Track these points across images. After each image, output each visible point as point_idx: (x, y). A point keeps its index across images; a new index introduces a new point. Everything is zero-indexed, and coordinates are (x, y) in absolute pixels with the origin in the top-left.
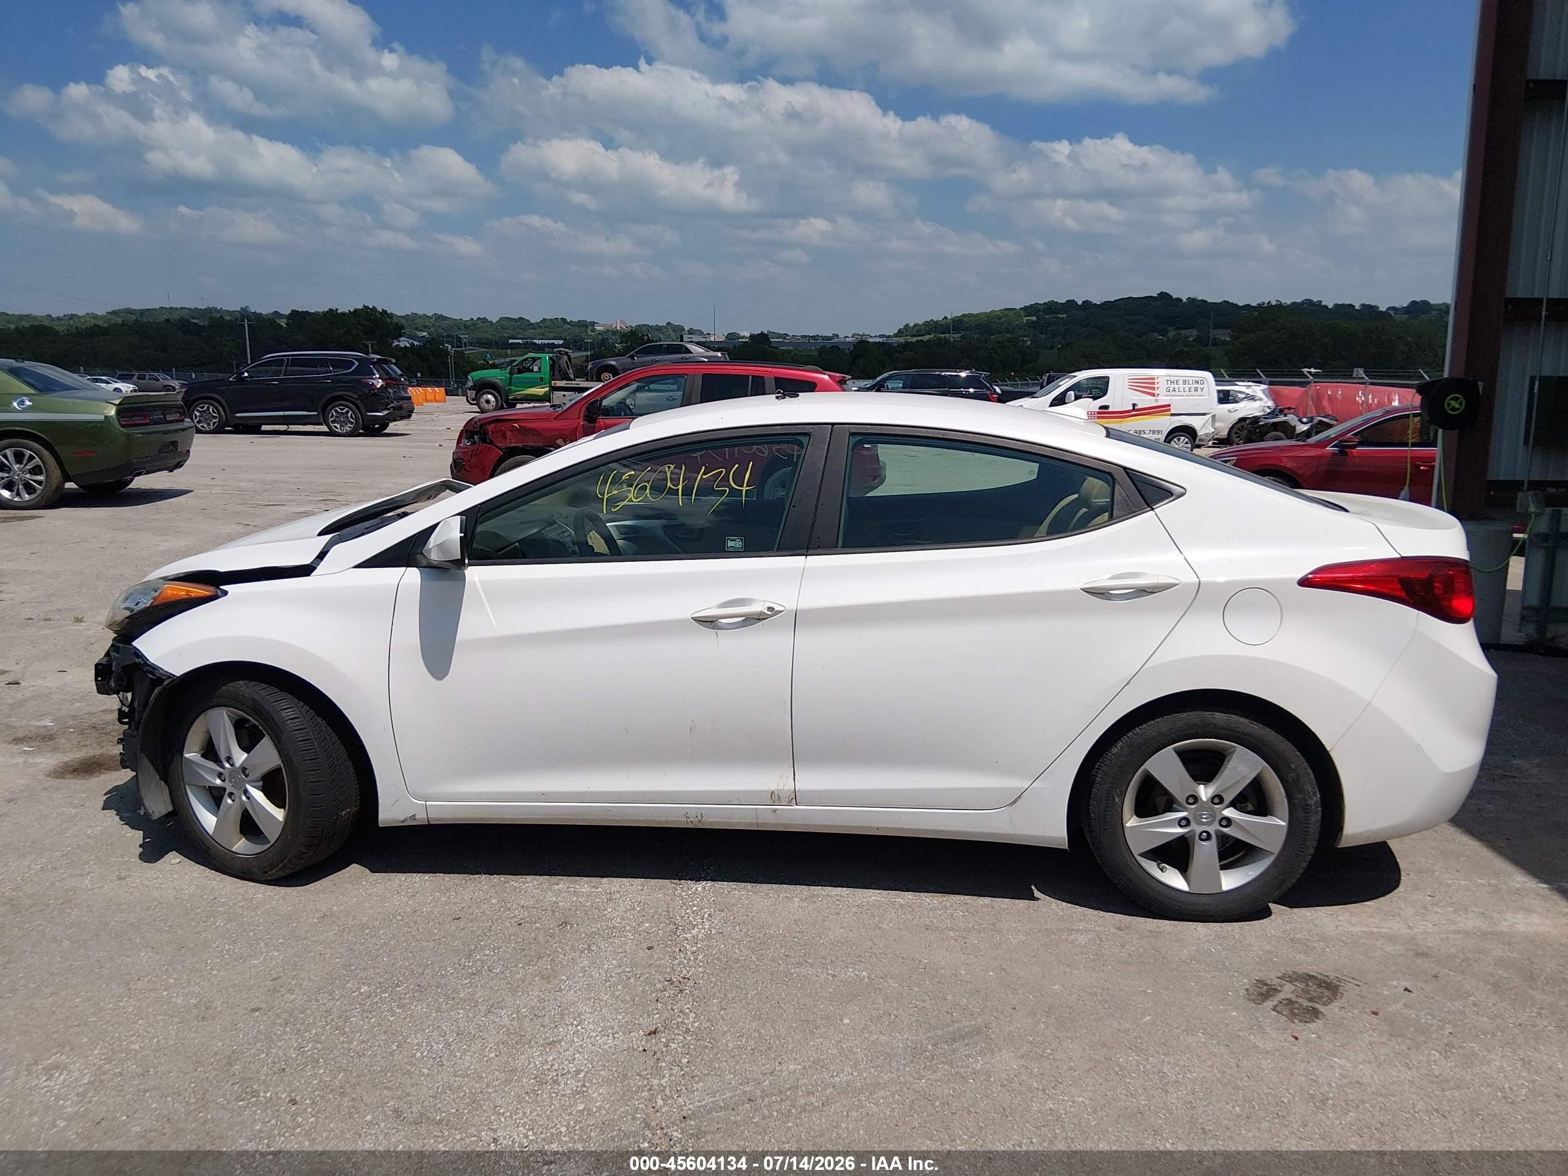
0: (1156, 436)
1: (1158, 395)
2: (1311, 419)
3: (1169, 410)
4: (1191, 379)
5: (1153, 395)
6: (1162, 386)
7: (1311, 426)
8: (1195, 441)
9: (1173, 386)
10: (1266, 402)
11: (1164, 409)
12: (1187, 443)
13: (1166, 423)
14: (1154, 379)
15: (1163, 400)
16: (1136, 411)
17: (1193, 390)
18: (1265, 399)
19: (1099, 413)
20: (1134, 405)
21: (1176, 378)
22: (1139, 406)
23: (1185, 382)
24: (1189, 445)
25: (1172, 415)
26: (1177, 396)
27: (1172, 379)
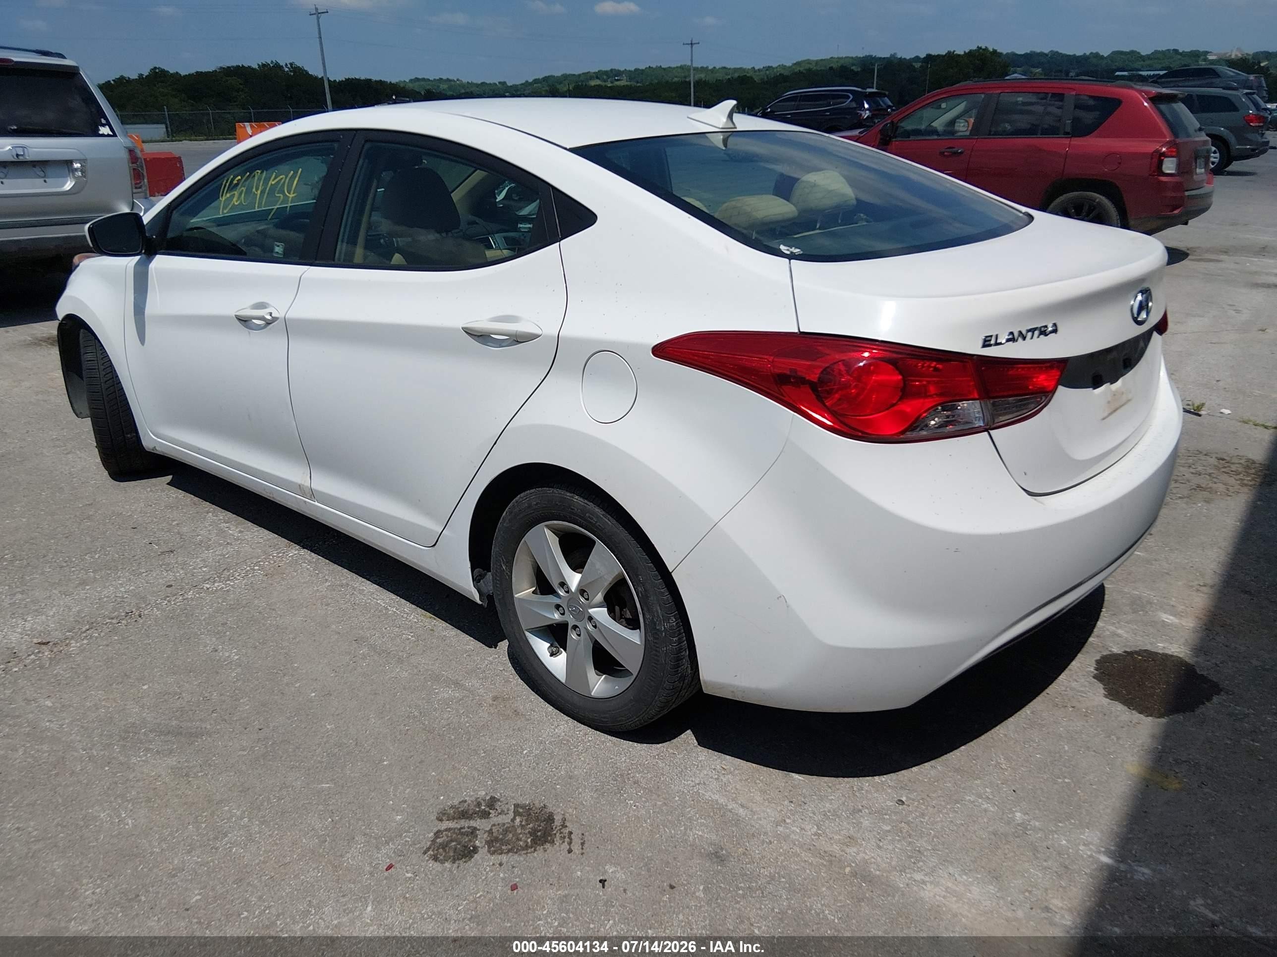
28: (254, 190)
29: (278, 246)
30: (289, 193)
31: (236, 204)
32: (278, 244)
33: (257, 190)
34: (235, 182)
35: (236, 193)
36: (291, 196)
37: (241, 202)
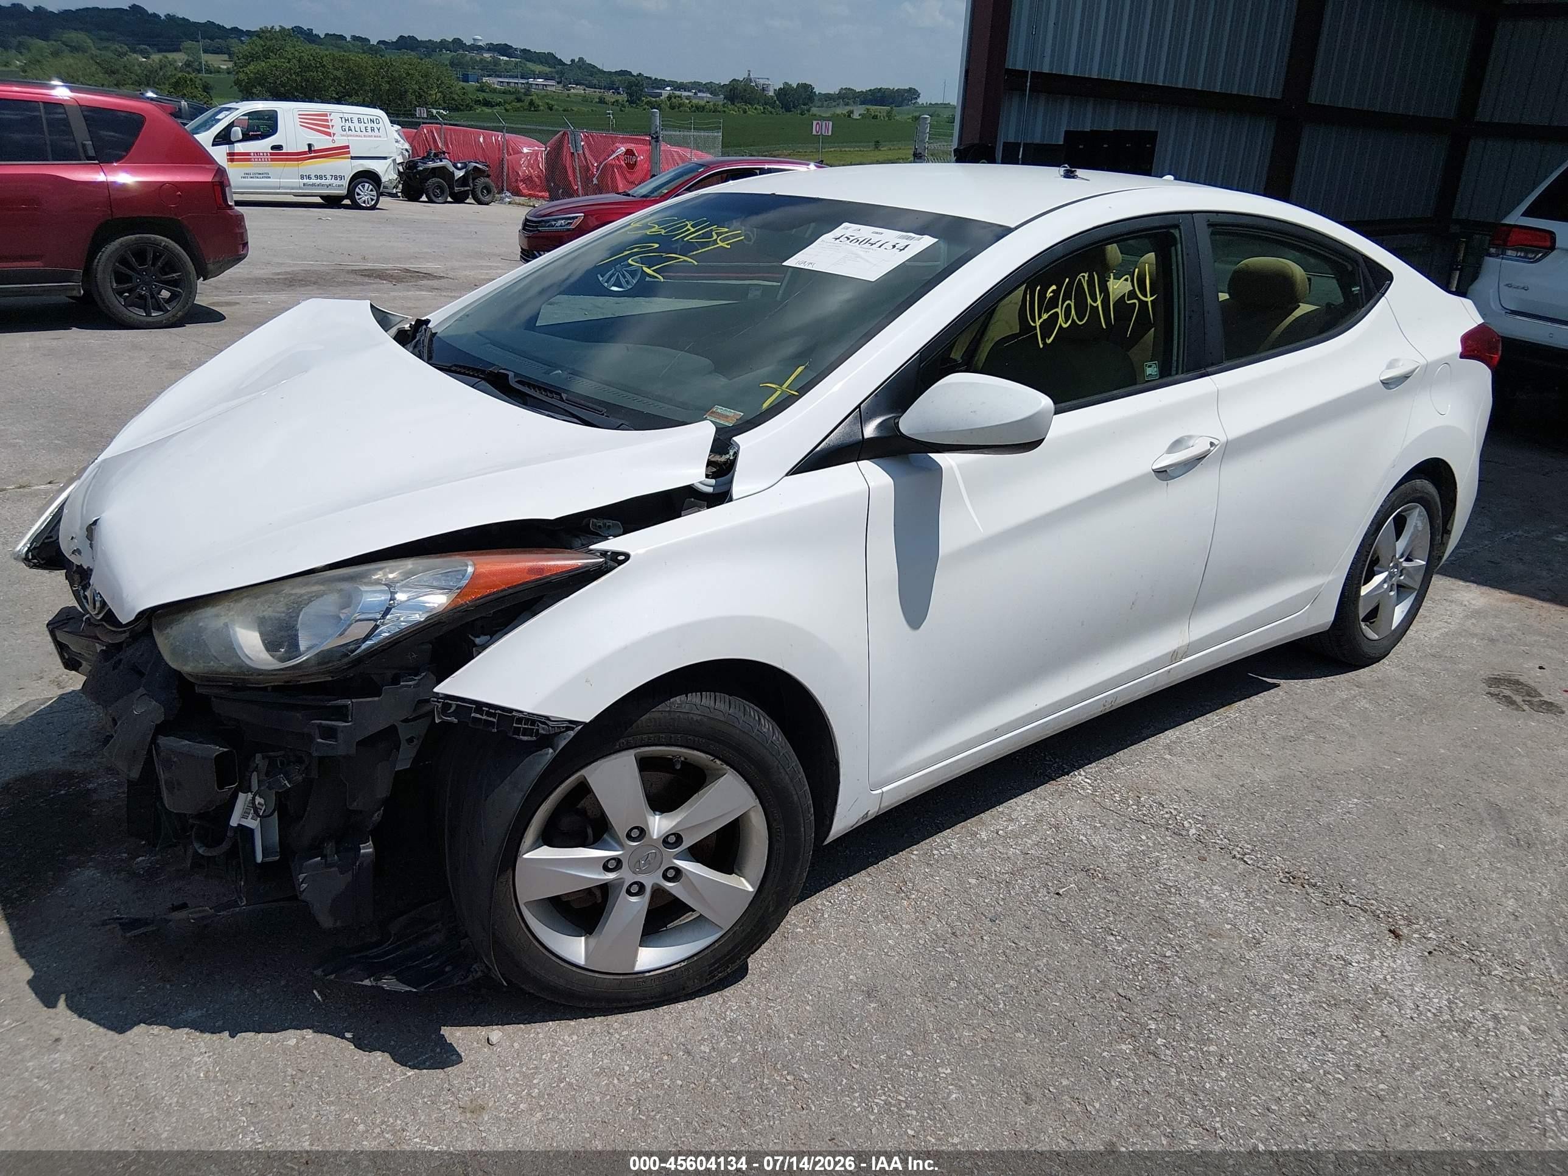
0: (338, 182)
1: (334, 134)
2: (465, 166)
3: (349, 153)
4: (366, 117)
5: (329, 134)
6: (336, 122)
7: (466, 173)
8: (379, 188)
9: (348, 124)
10: (403, 145)
11: (341, 151)
12: (372, 190)
13: (348, 168)
14: (326, 115)
15: (340, 141)
16: (311, 152)
17: (369, 129)
18: (402, 141)
19: (271, 154)
20: (310, 146)
21: (349, 116)
22: (316, 147)
23: (359, 121)
24: (374, 193)
25: (352, 158)
26: (353, 136)
27: (346, 116)
28: (1089, 300)
29: (1150, 366)
30: (1146, 296)
31: (1065, 326)
32: (1149, 363)
33: (1095, 301)
34: (1049, 294)
35: (1058, 310)
36: (1149, 299)
37: (1073, 320)
